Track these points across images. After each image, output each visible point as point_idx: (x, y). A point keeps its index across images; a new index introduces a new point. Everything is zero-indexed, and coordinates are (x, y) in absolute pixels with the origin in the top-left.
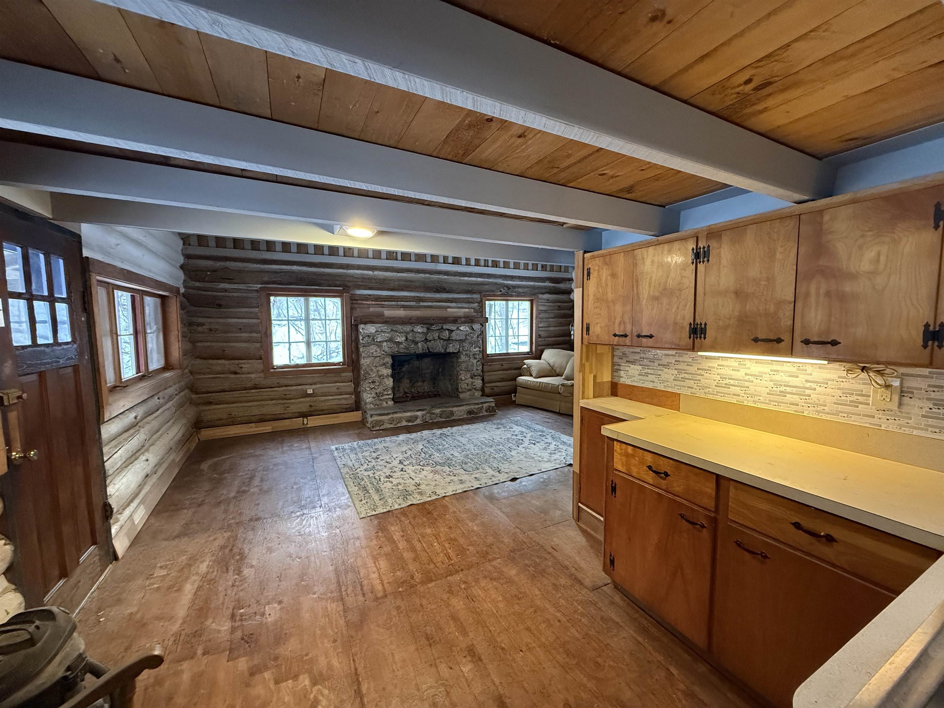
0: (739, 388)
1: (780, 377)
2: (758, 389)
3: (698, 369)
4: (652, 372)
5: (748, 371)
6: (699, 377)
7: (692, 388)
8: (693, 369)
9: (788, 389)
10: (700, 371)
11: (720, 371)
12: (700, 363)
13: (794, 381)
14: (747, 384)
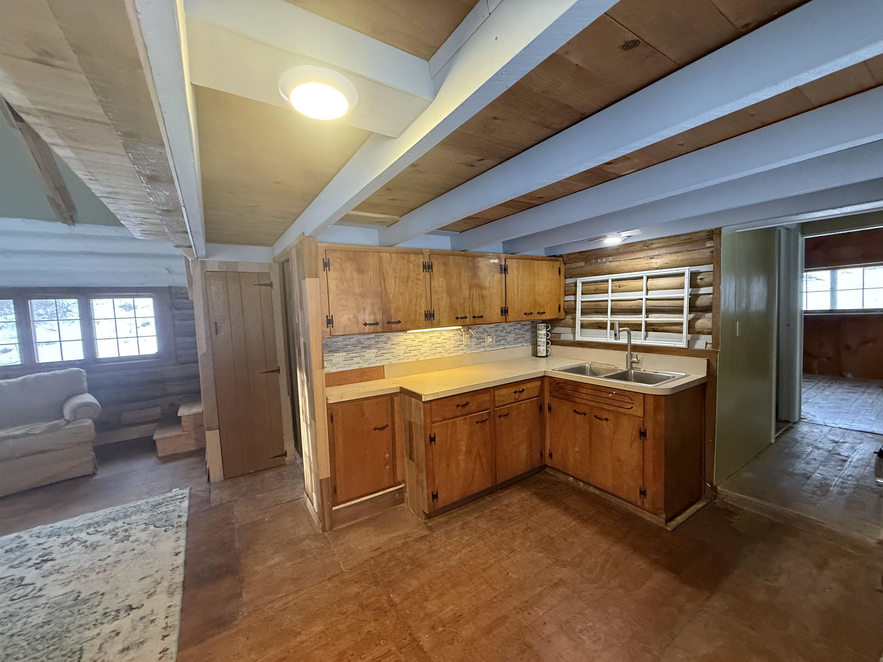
0: (416, 351)
1: (434, 340)
2: (425, 349)
3: (392, 344)
4: (357, 355)
5: (420, 340)
6: (393, 350)
7: (389, 359)
8: (388, 346)
9: (437, 345)
10: (393, 346)
11: (405, 343)
12: (392, 340)
13: (439, 341)
14: (420, 347)
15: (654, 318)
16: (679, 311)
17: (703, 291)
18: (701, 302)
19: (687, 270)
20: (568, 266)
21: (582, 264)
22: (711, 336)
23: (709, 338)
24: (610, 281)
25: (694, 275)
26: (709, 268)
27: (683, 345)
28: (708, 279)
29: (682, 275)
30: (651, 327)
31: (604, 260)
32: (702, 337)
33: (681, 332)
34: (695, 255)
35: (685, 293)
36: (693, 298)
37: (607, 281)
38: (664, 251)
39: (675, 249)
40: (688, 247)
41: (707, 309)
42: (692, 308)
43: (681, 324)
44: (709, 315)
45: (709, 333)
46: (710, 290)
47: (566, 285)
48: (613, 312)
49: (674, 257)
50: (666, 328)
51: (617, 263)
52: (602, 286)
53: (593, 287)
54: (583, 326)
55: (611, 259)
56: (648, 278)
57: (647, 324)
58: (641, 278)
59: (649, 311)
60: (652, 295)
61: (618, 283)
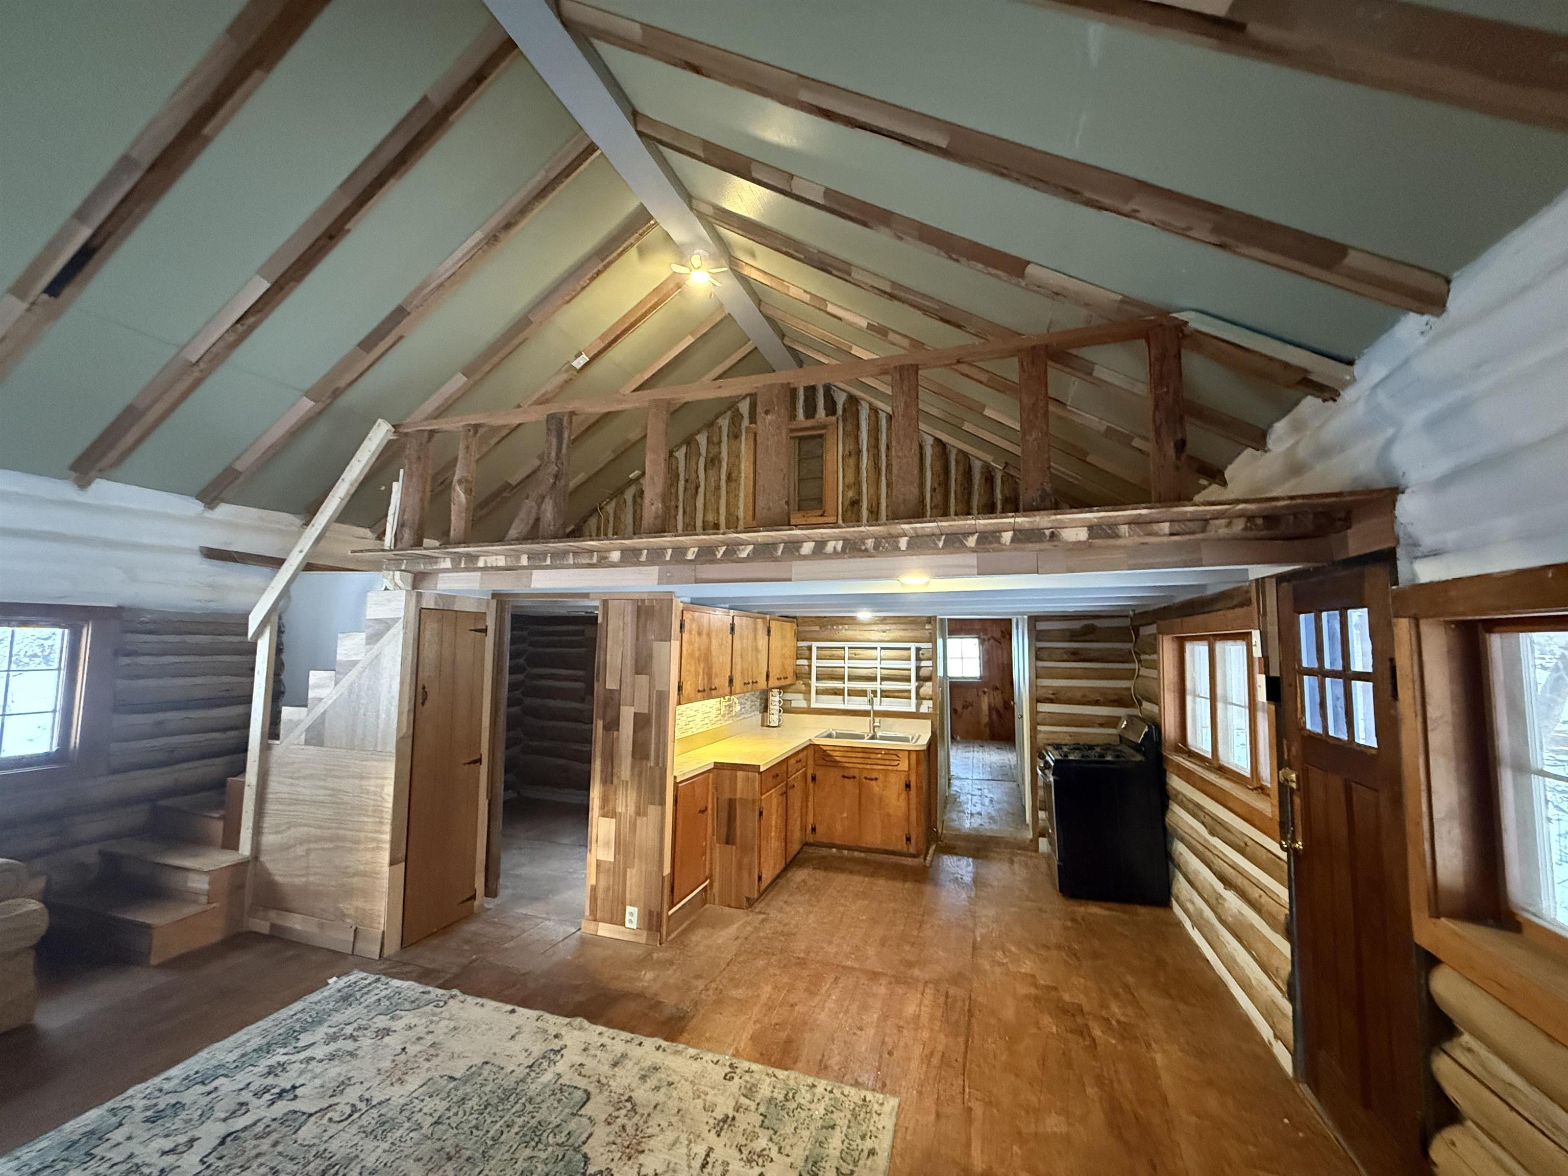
15: (889, 686)
16: (908, 679)
17: (923, 663)
18: (924, 672)
19: (913, 646)
20: (801, 628)
21: (817, 628)
22: (931, 702)
23: (930, 703)
24: (847, 649)
25: (918, 650)
26: (930, 645)
27: (913, 709)
28: (927, 655)
29: (909, 649)
30: (885, 694)
31: (840, 627)
32: (924, 702)
33: (910, 698)
34: (918, 634)
35: (912, 664)
36: (918, 668)
37: (844, 648)
38: (894, 627)
39: (903, 627)
40: (913, 627)
41: (928, 679)
42: (918, 678)
43: (909, 691)
44: (929, 684)
45: (931, 699)
46: (930, 663)
47: (798, 648)
48: (849, 680)
49: (902, 634)
50: (896, 694)
51: (853, 632)
52: (840, 653)
53: (827, 653)
54: (818, 692)
55: (846, 627)
56: (882, 648)
57: (882, 691)
58: (876, 648)
59: (883, 679)
60: (886, 664)
61: (854, 651)
